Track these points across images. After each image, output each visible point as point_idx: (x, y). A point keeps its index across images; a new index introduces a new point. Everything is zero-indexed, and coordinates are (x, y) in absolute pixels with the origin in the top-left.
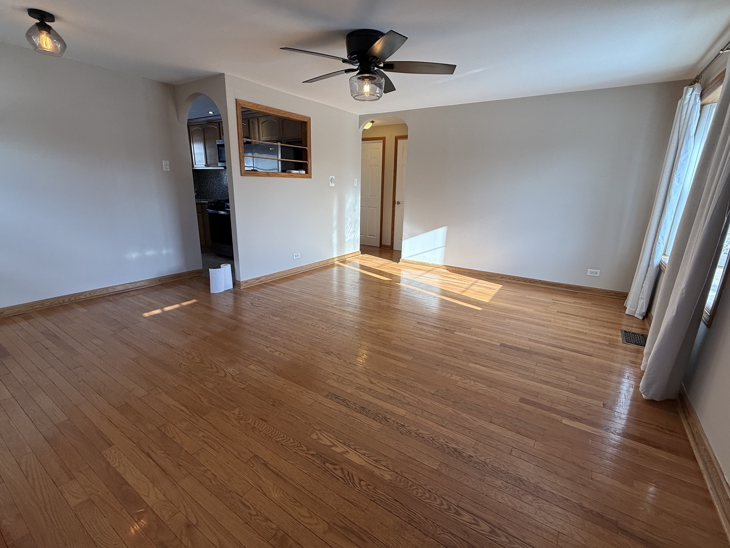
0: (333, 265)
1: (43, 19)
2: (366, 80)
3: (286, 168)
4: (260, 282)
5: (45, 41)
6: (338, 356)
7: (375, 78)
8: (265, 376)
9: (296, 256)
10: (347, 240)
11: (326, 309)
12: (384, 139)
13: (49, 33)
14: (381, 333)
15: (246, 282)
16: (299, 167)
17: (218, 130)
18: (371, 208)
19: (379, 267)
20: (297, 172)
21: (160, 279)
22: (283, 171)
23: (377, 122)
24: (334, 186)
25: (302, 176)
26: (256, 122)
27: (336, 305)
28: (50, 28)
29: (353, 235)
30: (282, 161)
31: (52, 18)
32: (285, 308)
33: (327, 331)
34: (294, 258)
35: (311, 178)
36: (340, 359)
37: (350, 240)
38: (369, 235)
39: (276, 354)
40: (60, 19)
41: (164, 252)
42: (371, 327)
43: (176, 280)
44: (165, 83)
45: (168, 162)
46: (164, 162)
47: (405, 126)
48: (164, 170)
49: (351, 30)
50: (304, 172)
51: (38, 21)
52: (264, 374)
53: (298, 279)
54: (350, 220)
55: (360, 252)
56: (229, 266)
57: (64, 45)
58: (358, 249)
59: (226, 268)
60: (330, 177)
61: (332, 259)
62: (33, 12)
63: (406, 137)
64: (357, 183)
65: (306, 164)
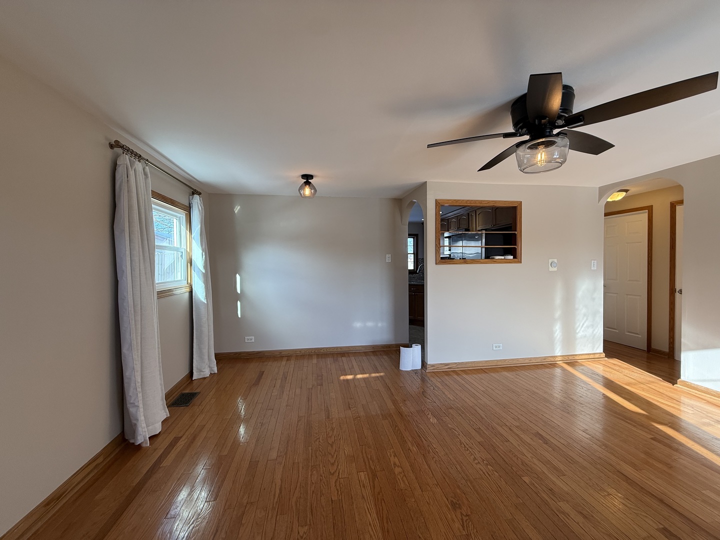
0: (553, 365)
1: (307, 178)
2: (541, 147)
3: (489, 255)
4: (448, 368)
5: (307, 191)
6: (465, 518)
7: (555, 141)
8: (363, 497)
9: (496, 347)
10: (579, 335)
11: (499, 429)
12: (650, 209)
13: (309, 186)
14: (563, 513)
15: (433, 366)
16: (506, 252)
17: (447, 226)
18: (631, 297)
19: (628, 384)
20: (503, 257)
21: (373, 347)
22: (487, 257)
23: (633, 190)
24: (556, 270)
25: (509, 262)
26: (474, 214)
27: (517, 427)
28: (310, 183)
29: (590, 330)
30: (486, 248)
31: (311, 177)
32: (451, 408)
33: (479, 466)
34: (494, 348)
35: (521, 263)
36: (463, 526)
37: (585, 336)
38: (629, 332)
39: (397, 470)
40: (316, 176)
41: (380, 325)
42: (551, 490)
43: (385, 349)
44: (395, 199)
45: (390, 255)
46: (387, 256)
47: (679, 188)
48: (387, 261)
49: (511, 101)
50: (512, 257)
51: (305, 180)
52: (365, 495)
53: (492, 374)
54: (584, 311)
55: (604, 355)
56: (420, 346)
57: (316, 191)
58: (600, 349)
59: (417, 349)
60: (550, 261)
61: (552, 357)
62: (304, 176)
63: (681, 202)
64: (597, 265)
65: (515, 249)
